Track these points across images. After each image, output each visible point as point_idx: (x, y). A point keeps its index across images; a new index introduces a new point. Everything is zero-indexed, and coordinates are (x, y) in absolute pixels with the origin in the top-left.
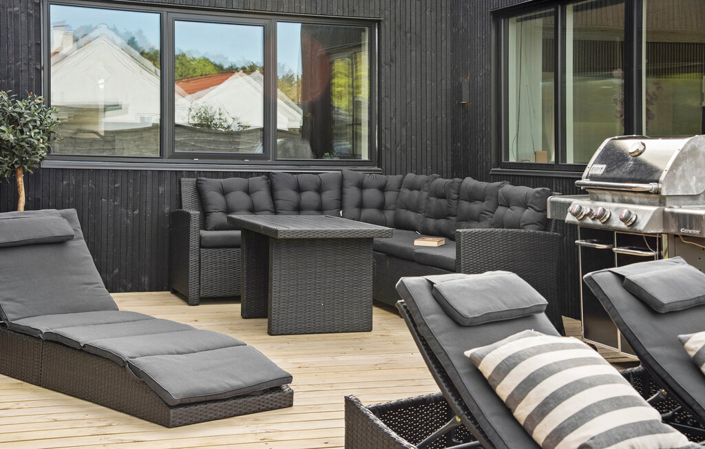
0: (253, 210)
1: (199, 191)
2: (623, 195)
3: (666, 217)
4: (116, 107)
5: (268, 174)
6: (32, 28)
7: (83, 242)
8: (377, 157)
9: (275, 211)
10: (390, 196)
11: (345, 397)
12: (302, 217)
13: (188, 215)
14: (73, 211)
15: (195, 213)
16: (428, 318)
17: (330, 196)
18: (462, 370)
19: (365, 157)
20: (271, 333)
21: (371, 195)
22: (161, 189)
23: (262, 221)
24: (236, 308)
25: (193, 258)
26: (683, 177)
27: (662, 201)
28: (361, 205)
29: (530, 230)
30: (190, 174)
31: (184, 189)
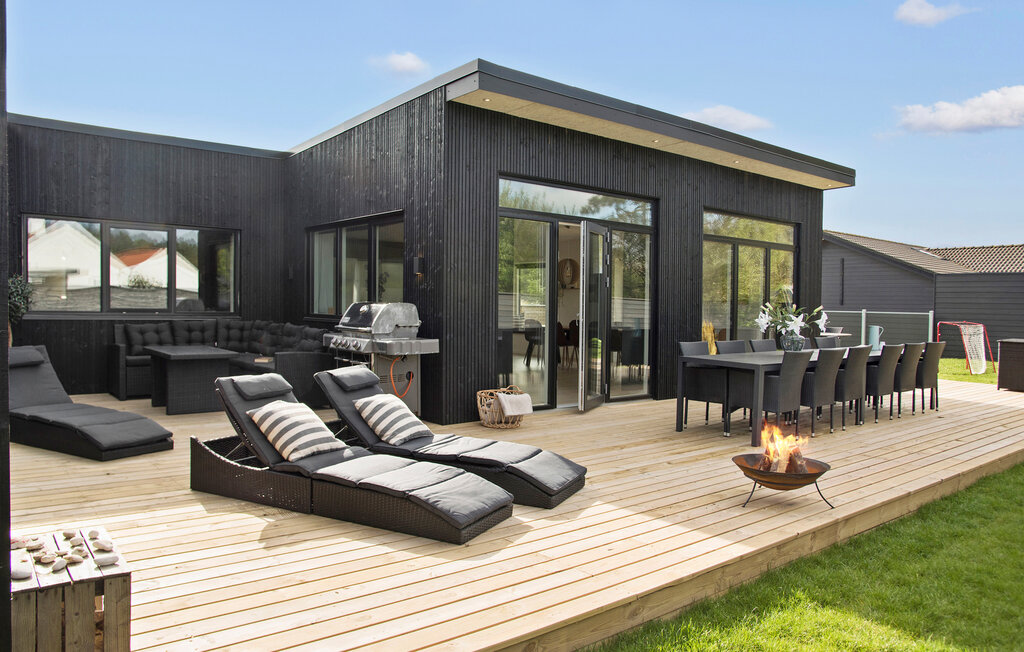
0: (161, 343)
1: (126, 333)
2: (357, 334)
3: (374, 345)
4: (75, 272)
5: (171, 322)
6: (16, 233)
7: (50, 365)
8: (239, 311)
9: (175, 343)
10: (246, 333)
11: (192, 439)
12: (192, 347)
13: (118, 347)
14: (43, 347)
15: (122, 346)
16: (230, 397)
17: (209, 334)
18: (245, 421)
19: (232, 310)
20: (168, 413)
21: (234, 333)
22: (102, 331)
23: (165, 350)
24: (150, 401)
25: (122, 373)
26: (382, 324)
27: (373, 336)
28: (228, 339)
29: (316, 352)
30: (120, 322)
31: (116, 331)
